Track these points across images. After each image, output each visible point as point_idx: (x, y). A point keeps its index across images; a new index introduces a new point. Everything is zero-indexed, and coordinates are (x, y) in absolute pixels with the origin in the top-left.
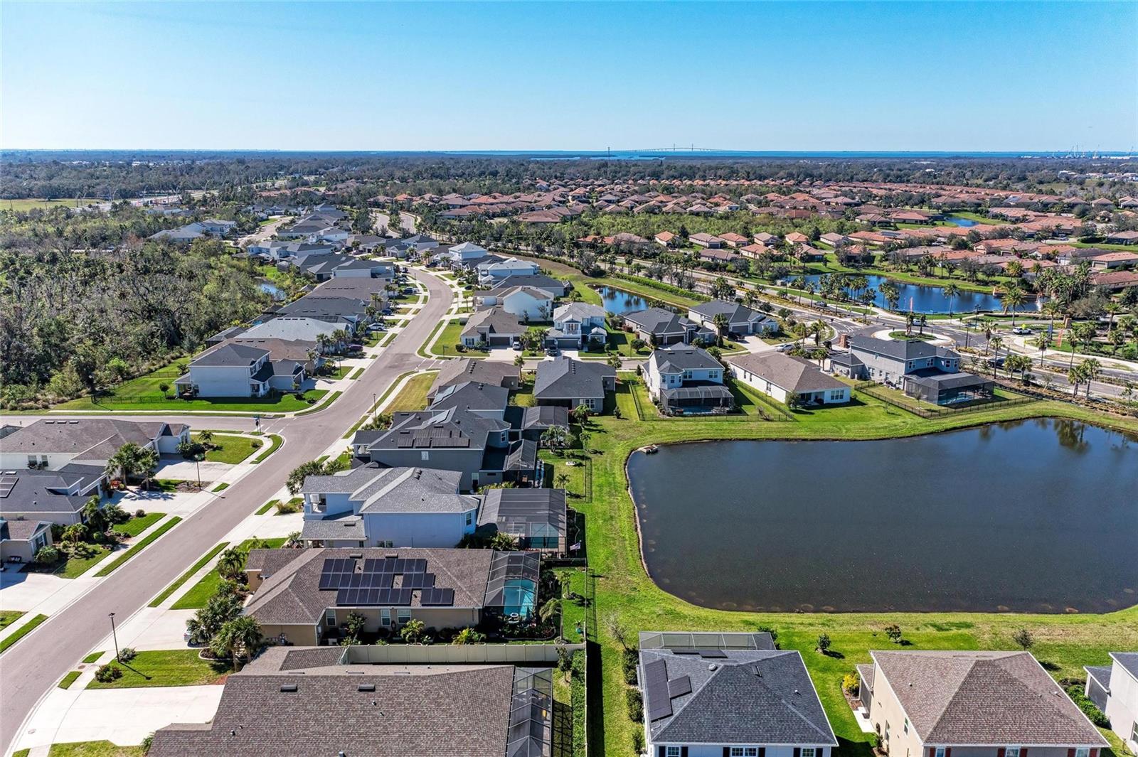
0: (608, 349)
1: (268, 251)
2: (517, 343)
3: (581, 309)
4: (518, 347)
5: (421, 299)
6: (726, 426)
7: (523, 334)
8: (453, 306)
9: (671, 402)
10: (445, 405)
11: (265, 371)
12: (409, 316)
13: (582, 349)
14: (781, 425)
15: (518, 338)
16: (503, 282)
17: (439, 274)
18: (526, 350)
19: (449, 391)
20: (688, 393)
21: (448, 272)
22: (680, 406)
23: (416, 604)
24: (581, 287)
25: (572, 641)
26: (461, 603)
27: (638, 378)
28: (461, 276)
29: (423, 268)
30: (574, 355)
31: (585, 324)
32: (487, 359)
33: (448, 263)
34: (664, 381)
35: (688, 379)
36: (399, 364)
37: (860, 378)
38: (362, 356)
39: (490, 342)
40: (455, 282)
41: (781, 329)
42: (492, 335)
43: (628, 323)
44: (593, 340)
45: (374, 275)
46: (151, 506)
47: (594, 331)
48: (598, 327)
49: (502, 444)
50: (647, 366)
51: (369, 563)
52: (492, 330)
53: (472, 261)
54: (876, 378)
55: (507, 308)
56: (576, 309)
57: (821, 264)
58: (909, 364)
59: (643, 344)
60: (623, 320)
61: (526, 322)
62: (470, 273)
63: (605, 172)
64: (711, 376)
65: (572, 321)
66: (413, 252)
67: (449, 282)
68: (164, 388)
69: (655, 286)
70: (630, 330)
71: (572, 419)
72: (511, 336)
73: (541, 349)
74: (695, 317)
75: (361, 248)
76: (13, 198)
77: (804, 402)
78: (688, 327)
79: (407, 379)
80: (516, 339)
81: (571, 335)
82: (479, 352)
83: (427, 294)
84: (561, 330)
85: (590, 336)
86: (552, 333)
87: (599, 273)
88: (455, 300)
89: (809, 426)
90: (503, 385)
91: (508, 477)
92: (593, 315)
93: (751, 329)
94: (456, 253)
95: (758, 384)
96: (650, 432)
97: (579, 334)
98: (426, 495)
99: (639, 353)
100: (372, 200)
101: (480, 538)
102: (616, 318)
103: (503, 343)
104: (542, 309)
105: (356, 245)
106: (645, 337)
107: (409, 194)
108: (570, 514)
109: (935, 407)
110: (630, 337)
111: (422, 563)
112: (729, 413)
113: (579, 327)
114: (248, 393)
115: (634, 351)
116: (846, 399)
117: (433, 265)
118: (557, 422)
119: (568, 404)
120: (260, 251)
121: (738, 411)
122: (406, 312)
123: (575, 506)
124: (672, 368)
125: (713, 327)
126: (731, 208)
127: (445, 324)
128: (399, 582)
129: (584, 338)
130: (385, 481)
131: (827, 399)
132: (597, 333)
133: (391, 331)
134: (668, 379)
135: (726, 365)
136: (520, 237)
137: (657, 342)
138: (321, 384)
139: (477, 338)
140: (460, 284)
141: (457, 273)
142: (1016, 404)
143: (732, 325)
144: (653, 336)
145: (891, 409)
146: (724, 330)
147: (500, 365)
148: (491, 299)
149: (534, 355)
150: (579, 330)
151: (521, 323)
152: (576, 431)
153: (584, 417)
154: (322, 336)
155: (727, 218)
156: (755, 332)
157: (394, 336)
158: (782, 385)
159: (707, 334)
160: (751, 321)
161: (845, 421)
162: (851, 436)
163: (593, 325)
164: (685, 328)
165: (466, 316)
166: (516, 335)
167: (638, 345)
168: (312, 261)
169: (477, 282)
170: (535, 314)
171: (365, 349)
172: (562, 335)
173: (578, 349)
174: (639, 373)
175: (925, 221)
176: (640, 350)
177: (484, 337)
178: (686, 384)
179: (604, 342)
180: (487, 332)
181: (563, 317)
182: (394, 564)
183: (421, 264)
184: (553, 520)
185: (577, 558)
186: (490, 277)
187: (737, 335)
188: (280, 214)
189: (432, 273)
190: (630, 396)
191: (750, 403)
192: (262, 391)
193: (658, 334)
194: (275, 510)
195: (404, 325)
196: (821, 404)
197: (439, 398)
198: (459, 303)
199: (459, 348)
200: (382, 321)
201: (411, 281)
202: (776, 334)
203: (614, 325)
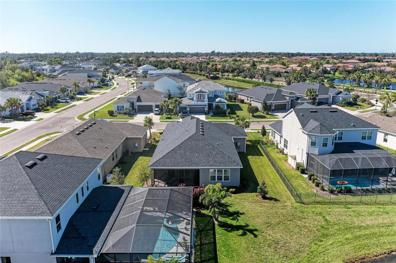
0: (229, 113)
2: (157, 109)
3: (207, 85)
4: (158, 112)
5: (112, 88)
7: (163, 103)
13: (208, 114)
15: (159, 105)
18: (164, 115)
27: (264, 139)
29: (124, 77)
30: (203, 117)
31: (211, 96)
32: (131, 121)
33: (136, 75)
34: (313, 144)
35: (337, 141)
39: (136, 108)
42: (139, 104)
43: (240, 97)
44: (218, 107)
47: (217, 100)
48: (221, 97)
52: (139, 100)
56: (204, 84)
59: (257, 110)
60: (237, 95)
61: (169, 97)
64: (364, 138)
65: (201, 91)
70: (242, 101)
72: (153, 104)
73: (176, 114)
78: (290, 97)
80: (157, 106)
81: (200, 103)
82: (126, 116)
83: (118, 86)
84: (192, 99)
85: (214, 104)
86: (185, 102)
87: (216, 78)
92: (217, 89)
93: (331, 100)
94: (141, 70)
97: (206, 102)
99: (254, 116)
103: (147, 109)
104: (180, 88)
106: (259, 106)
110: (244, 106)
113: (206, 97)
115: (252, 115)
117: (129, 76)
122: (96, 94)
127: (115, 100)
129: (210, 106)
132: (220, 102)
133: (74, 103)
134: (320, 142)
139: (127, 105)
144: (265, 104)
148: (147, 83)
149: (170, 118)
150: (206, 99)
157: (72, 106)
160: (331, 94)
163: (216, 97)
164: (288, 98)
166: (157, 104)
167: (253, 111)
170: (175, 92)
172: (193, 103)
173: (206, 114)
176: (255, 114)
177: (132, 104)
179: (226, 108)
180: (135, 101)
181: (193, 89)
189: (127, 79)
190: (264, 158)
193: (268, 102)
195: (87, 100)
199: (111, 113)
203: (230, 98)
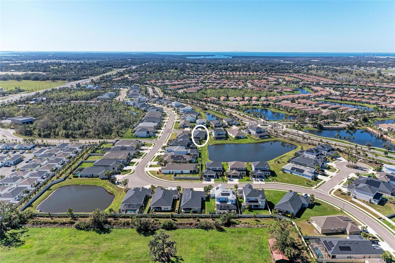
1: (130, 103)
3: (202, 120)
5: (168, 116)
6: (224, 141)
7: (191, 125)
8: (175, 118)
9: (216, 138)
10: (181, 138)
11: (148, 132)
12: (167, 121)
13: (202, 128)
14: (233, 141)
16: (185, 113)
17: (170, 109)
18: (191, 128)
19: (181, 136)
20: (219, 136)
21: (172, 109)
22: (217, 138)
23: (182, 160)
24: (202, 113)
25: (200, 163)
26: (187, 160)
28: (176, 110)
29: (166, 107)
32: (185, 130)
33: (172, 106)
34: (215, 134)
36: (169, 131)
37: (249, 134)
38: (161, 129)
39: (184, 127)
40: (174, 112)
41: (240, 124)
43: (211, 123)
45: (157, 110)
46: (143, 152)
48: (205, 124)
49: (189, 144)
50: (212, 132)
51: (176, 156)
52: (185, 124)
53: (178, 106)
54: (252, 134)
55: (187, 120)
57: (257, 106)
58: (256, 132)
61: (191, 122)
62: (178, 110)
63: (210, 68)
64: (223, 133)
65: (200, 123)
66: (163, 103)
67: (173, 111)
68: (132, 135)
69: (218, 113)
70: (211, 124)
71: (200, 140)
72: (188, 125)
74: (224, 121)
75: (150, 101)
76: (43, 80)
77: (238, 138)
79: (171, 134)
80: (189, 126)
82: (183, 129)
83: (169, 115)
87: (206, 109)
88: (175, 116)
89: (237, 141)
90: (188, 135)
91: (190, 148)
92: (204, 121)
94: (174, 104)
95: (231, 135)
96: (212, 143)
98: (182, 149)
100: (145, 82)
101: (189, 154)
102: (208, 122)
103: (187, 127)
104: (194, 120)
105: (149, 101)
106: (213, 126)
107: (155, 80)
108: (199, 153)
109: (259, 139)
110: (211, 126)
111: (182, 156)
112: (225, 140)
114: (146, 136)
115: (211, 128)
116: (245, 137)
117: (168, 107)
118: (197, 141)
119: (199, 138)
120: (128, 103)
121: (227, 139)
122: (166, 119)
123: (200, 152)
124: (216, 132)
125: (226, 124)
126: (242, 87)
127: (175, 122)
128: (180, 158)
130: (176, 148)
131: (241, 137)
133: (165, 124)
135: (227, 132)
136: (187, 97)
137: (215, 127)
138: (157, 135)
140: (176, 112)
141: (174, 109)
142: (273, 138)
143: (230, 123)
144: (215, 126)
145: (251, 139)
146: (229, 124)
147: (187, 131)
148: (184, 117)
151: (190, 122)
152: (200, 142)
153: (202, 140)
154: (154, 126)
155: (241, 90)
156: (235, 124)
157: (166, 125)
158: (234, 135)
159: (225, 125)
160: (234, 122)
161: (243, 141)
162: (243, 143)
164: (221, 124)
165: (179, 121)
167: (212, 127)
168: (142, 106)
169: (179, 112)
170: (193, 121)
171: (162, 128)
174: (211, 133)
175: (291, 92)
177: (183, 126)
178: (219, 135)
181: (198, 122)
182: (179, 156)
183: (165, 106)
184: (197, 153)
185: (200, 157)
186: (182, 111)
187: (231, 125)
188: (122, 88)
189: (168, 109)
191: (229, 138)
192: (148, 136)
193: (216, 125)
194: (159, 152)
195: (167, 123)
196: (240, 138)
197: (179, 137)
198: (176, 117)
199: (179, 128)
200: (162, 122)
201: (164, 111)
202: (239, 125)
